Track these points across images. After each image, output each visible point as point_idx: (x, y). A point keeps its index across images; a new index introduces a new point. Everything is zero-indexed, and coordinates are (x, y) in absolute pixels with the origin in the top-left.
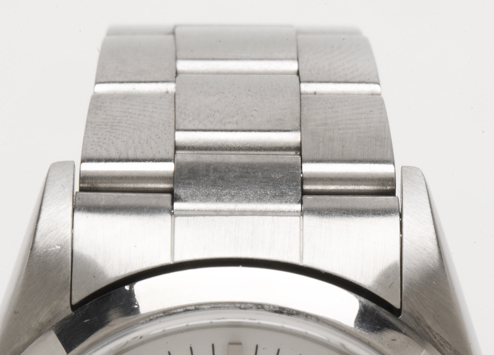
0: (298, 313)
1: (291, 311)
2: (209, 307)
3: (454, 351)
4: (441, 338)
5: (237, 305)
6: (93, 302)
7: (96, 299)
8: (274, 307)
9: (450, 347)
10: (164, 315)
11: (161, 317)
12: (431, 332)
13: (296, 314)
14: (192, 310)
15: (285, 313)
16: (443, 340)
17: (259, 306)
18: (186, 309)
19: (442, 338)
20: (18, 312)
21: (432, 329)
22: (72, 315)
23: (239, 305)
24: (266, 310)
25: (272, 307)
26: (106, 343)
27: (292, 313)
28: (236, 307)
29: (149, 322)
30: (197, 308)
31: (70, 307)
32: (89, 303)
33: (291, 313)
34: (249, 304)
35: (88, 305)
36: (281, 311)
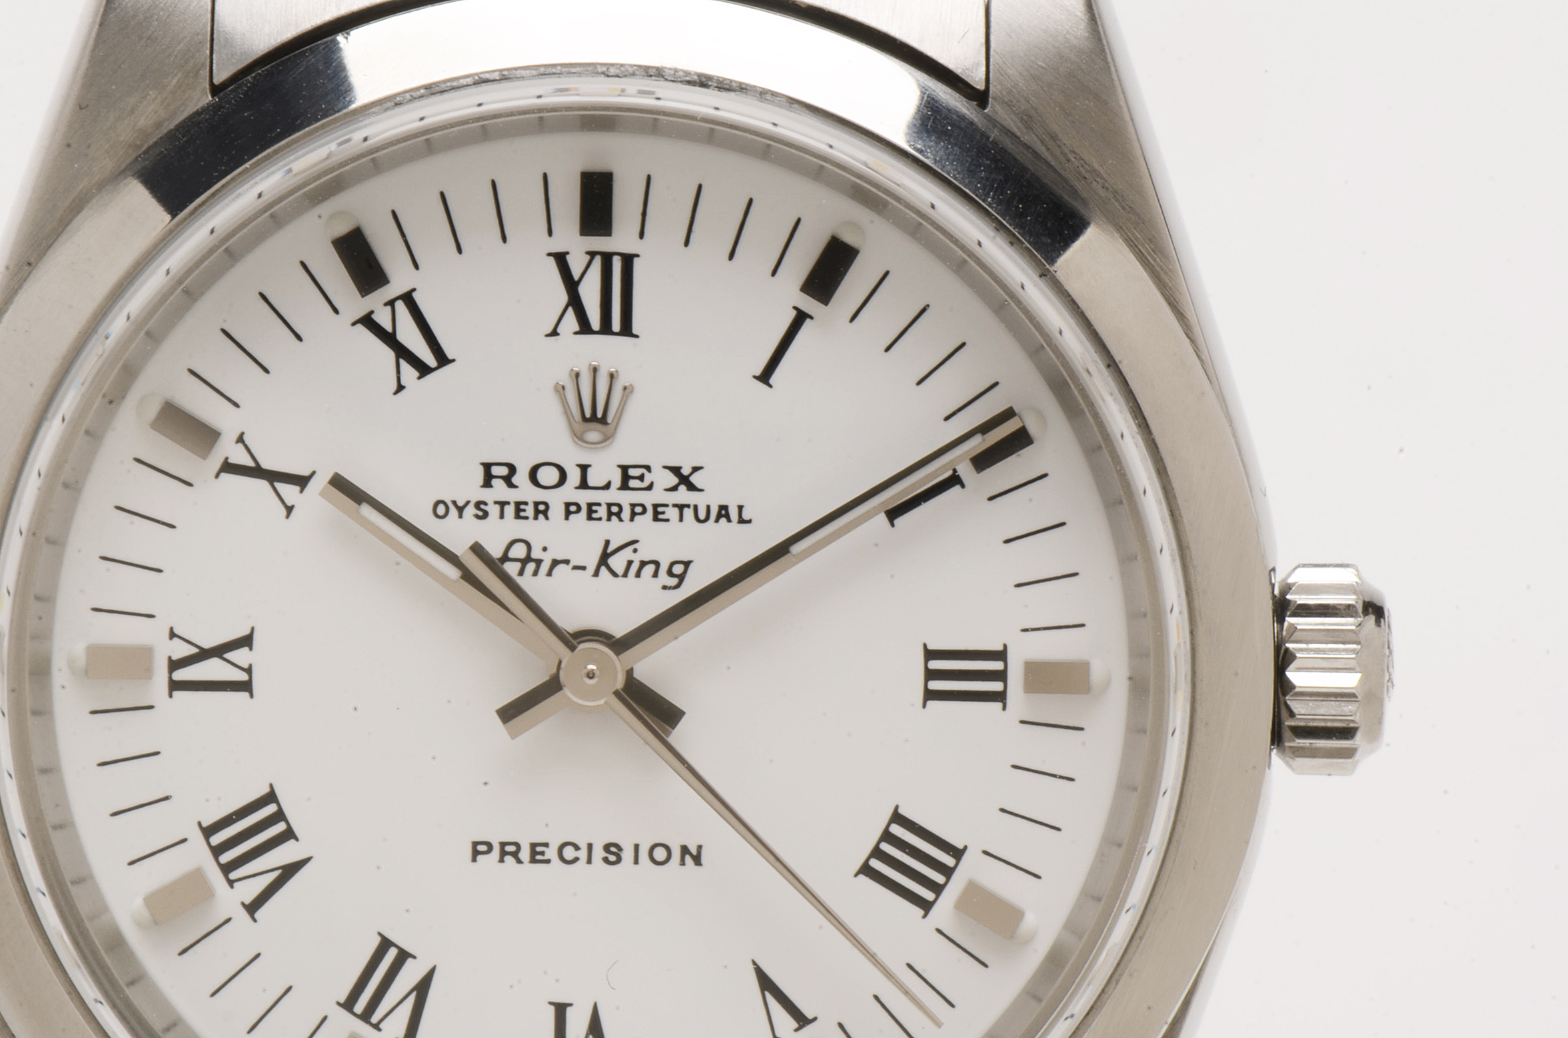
0: (743, 86)
1: (725, 82)
2: (534, 72)
3: (1112, 192)
4: (1082, 162)
5: (600, 69)
6: (263, 71)
7: (268, 66)
8: (687, 73)
9: (1104, 184)
10: (429, 91)
11: (422, 97)
12: (1059, 146)
13: (738, 89)
14: (494, 81)
15: (710, 86)
16: (1087, 167)
17: (652, 72)
18: (479, 78)
19: (1085, 163)
20: (87, 106)
21: (1060, 140)
22: (213, 104)
23: (604, 69)
24: (666, 80)
25: (681, 73)
26: (292, 157)
27: (727, 87)
28: (598, 73)
29: (393, 109)
30: (505, 77)
31: (208, 91)
32: (253, 75)
33: (724, 86)
34: (627, 66)
35: (250, 80)
36: (703, 82)
